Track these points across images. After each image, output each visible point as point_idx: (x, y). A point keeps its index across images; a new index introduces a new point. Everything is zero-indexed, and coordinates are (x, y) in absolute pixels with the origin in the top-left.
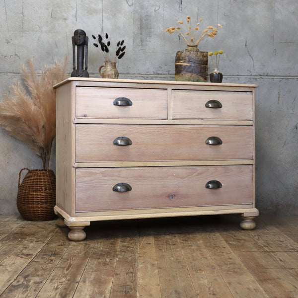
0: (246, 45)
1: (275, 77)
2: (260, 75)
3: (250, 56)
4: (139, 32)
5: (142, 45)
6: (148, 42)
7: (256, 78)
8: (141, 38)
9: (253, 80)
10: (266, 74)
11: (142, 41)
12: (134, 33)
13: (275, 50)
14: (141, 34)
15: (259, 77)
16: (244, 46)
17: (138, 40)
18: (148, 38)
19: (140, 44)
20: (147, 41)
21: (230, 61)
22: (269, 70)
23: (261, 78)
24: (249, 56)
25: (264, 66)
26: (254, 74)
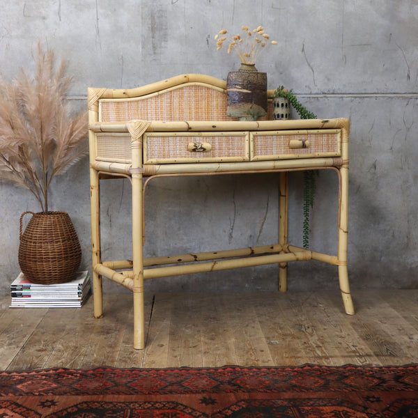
0: (303, 50)
1: (345, 96)
2: (323, 93)
3: (309, 65)
4: (151, 35)
5: (155, 53)
6: (163, 49)
7: (317, 98)
8: (154, 44)
9: (312, 100)
10: (331, 92)
11: (154, 48)
12: (142, 36)
13: (345, 56)
14: (153, 38)
15: (322, 96)
16: (300, 52)
17: (150, 46)
18: (163, 43)
19: (152, 52)
20: (161, 47)
21: (281, 74)
22: (336, 86)
23: (325, 97)
24: (308, 67)
25: (329, 80)
26: (315, 92)
